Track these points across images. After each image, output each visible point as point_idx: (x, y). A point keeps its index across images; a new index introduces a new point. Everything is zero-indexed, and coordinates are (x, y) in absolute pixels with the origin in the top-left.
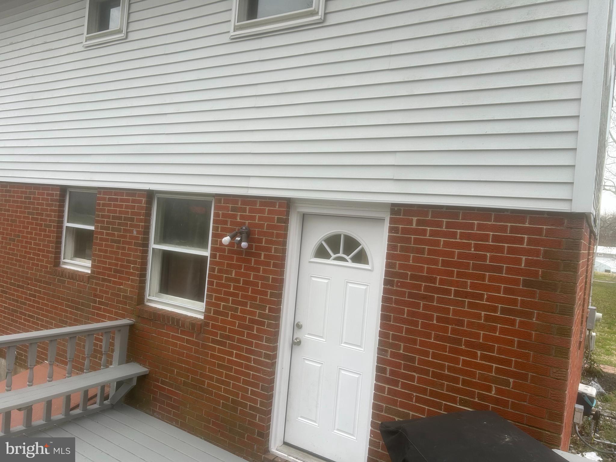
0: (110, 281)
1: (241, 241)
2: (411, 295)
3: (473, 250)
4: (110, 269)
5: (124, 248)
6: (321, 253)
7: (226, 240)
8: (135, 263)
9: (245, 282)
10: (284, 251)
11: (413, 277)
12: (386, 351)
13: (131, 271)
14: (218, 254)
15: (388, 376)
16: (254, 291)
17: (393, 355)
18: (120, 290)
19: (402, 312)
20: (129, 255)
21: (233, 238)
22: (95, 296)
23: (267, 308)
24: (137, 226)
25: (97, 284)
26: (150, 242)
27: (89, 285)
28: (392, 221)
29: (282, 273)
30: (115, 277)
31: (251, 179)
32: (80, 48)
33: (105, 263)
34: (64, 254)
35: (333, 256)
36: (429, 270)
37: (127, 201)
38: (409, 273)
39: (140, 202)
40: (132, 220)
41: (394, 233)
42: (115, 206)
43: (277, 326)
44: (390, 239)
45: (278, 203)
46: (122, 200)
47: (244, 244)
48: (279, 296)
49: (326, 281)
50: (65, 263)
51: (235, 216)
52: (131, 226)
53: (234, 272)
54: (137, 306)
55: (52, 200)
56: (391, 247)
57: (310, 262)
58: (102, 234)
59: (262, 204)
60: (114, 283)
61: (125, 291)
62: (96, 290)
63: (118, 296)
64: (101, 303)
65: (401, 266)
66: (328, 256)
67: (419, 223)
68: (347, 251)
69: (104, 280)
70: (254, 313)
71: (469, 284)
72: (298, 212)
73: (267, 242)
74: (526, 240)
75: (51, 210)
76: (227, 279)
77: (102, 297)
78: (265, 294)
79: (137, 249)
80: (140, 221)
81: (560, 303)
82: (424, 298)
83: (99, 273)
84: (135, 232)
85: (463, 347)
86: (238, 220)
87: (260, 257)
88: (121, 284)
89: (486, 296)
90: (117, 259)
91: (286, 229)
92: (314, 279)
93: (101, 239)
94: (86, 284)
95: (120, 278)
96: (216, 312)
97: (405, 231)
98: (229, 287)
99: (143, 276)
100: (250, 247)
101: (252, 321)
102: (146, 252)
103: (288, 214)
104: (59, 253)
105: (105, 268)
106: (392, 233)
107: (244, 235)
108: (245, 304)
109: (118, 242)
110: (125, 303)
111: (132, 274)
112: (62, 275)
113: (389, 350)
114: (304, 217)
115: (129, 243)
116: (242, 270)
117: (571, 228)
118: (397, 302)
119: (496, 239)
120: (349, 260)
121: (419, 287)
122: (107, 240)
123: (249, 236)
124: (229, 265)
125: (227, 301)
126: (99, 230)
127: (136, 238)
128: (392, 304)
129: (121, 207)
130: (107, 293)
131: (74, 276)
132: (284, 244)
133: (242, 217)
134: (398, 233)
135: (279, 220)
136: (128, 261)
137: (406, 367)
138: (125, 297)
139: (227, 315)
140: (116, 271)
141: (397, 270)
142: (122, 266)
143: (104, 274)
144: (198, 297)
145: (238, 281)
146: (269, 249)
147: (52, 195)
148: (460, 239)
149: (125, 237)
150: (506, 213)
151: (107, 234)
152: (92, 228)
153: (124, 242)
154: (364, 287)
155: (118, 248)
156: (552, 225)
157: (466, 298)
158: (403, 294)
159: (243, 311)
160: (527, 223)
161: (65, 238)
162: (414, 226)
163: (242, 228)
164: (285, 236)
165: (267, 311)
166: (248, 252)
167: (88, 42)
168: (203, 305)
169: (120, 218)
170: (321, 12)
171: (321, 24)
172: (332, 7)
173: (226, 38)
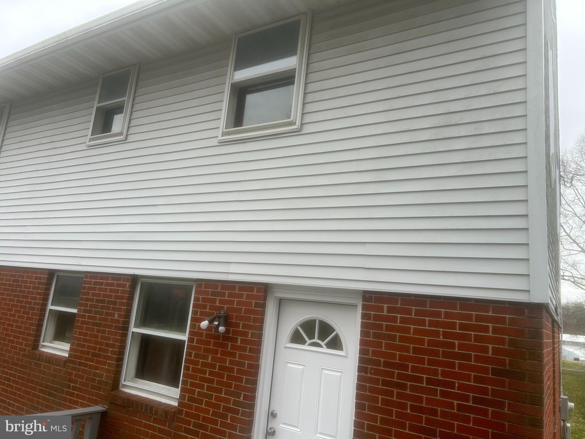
0: (86, 365)
1: (218, 326)
2: (385, 383)
3: (441, 337)
4: (88, 353)
5: (104, 332)
6: (297, 338)
7: (204, 324)
8: (113, 346)
9: (221, 368)
10: (260, 336)
11: (386, 364)
13: (109, 354)
14: (196, 338)
16: (229, 377)
18: (95, 374)
19: (376, 400)
20: (109, 339)
21: (211, 322)
22: (70, 380)
23: (242, 395)
24: (119, 310)
25: (73, 368)
26: (130, 325)
27: (64, 369)
28: (364, 307)
29: (257, 359)
30: (92, 360)
31: (232, 265)
32: (83, 147)
33: (83, 346)
34: (44, 337)
35: (309, 341)
36: (401, 357)
37: (112, 285)
38: (382, 360)
39: (124, 286)
40: (115, 303)
41: (367, 319)
42: (100, 289)
43: (251, 415)
44: (364, 325)
45: (256, 289)
46: (107, 284)
47: (222, 329)
48: (255, 382)
49: (302, 367)
50: (44, 346)
51: (214, 301)
52: (114, 309)
53: (210, 357)
54: (111, 391)
55: (39, 283)
56: (364, 334)
57: (286, 347)
58: (84, 317)
59: (241, 289)
60: (91, 367)
61: (101, 376)
62: (71, 374)
63: (93, 380)
64: (74, 388)
65: (374, 353)
66: (303, 342)
67: (389, 310)
68: (322, 337)
69: (80, 364)
70: (227, 401)
71: (440, 372)
72: (275, 297)
73: (244, 326)
74: (491, 329)
75: (37, 293)
76: (204, 364)
77: (76, 382)
78: (240, 380)
79: (117, 333)
80: (122, 304)
81: (529, 392)
82: (398, 385)
83: (76, 357)
84: (116, 316)
86: (217, 304)
87: (237, 342)
88: (97, 368)
89: (457, 385)
90: (96, 343)
91: (263, 313)
92: (289, 365)
93: (83, 323)
94: (62, 368)
95: (97, 362)
96: (190, 399)
97: (376, 317)
98: (204, 372)
99: (120, 360)
100: (227, 331)
101: (226, 409)
102: (125, 335)
103: (265, 299)
104: (39, 336)
105: (83, 352)
106: (365, 319)
107: (222, 320)
108: (220, 391)
109: (99, 325)
110: (99, 389)
111: (109, 358)
112: (39, 359)
114: (281, 302)
115: (110, 327)
116: (219, 355)
117: (532, 318)
118: (371, 390)
119: (463, 327)
120: (324, 346)
121: (392, 375)
122: (88, 323)
123: (227, 321)
124: (206, 350)
125: (201, 387)
126: (81, 313)
127: (117, 321)
128: (366, 392)
129: (105, 290)
130: (82, 377)
131: (52, 359)
132: (261, 328)
133: (221, 302)
134: (370, 319)
135: (257, 305)
136: (107, 345)
138: (100, 382)
139: (200, 402)
140: (94, 355)
141: (370, 357)
142: (100, 350)
143: (81, 358)
144: (173, 382)
145: (214, 367)
146: (245, 334)
147: (40, 278)
148: (429, 326)
149: (106, 320)
150: (470, 302)
151: (89, 317)
152: (75, 311)
153: (105, 326)
154: (339, 374)
155: (98, 331)
156: (514, 314)
157: (438, 386)
158: (376, 381)
159: (217, 398)
160: (490, 312)
161: (47, 320)
162: (385, 313)
163: (220, 313)
164: (262, 321)
165: (242, 398)
166: (226, 337)
167: (91, 143)
168: (179, 390)
169: (103, 301)
170: (298, 123)
171: (298, 132)
172: (308, 119)
173: (215, 142)
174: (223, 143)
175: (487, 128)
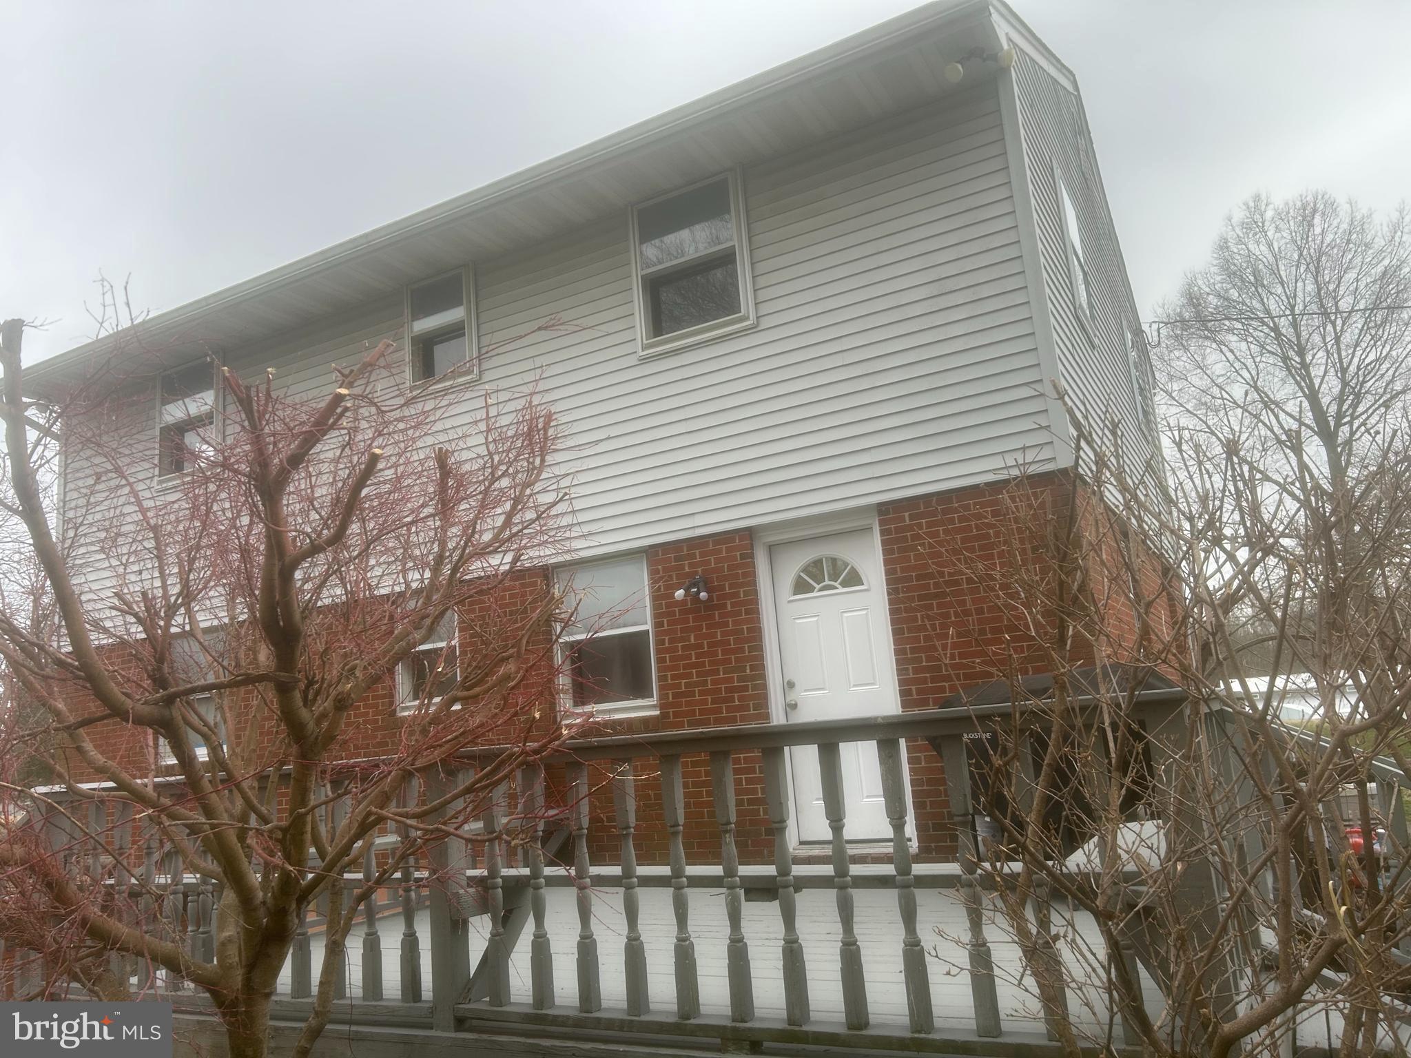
1: (698, 592)
2: (921, 598)
3: (974, 531)
6: (801, 587)
7: (679, 594)
9: (711, 645)
10: (756, 592)
11: (919, 577)
12: (907, 669)
15: (915, 697)
16: (725, 652)
17: (916, 671)
19: (915, 619)
21: (687, 590)
23: (747, 667)
28: (881, 523)
29: (758, 620)
31: (696, 516)
35: (818, 587)
36: (935, 565)
38: (914, 574)
41: (887, 535)
43: (764, 686)
45: (736, 537)
47: (703, 595)
48: (759, 648)
49: (816, 619)
50: (405, 708)
51: (682, 567)
53: (692, 636)
56: (887, 552)
57: (789, 602)
59: (716, 543)
65: (903, 570)
66: (811, 589)
67: (912, 518)
68: (834, 577)
70: (730, 680)
72: (764, 543)
73: (731, 587)
74: (1024, 508)
76: (685, 648)
78: (741, 650)
79: (538, 649)
82: (936, 596)
85: (989, 636)
86: (687, 570)
87: (726, 608)
91: (753, 565)
92: (798, 621)
96: (675, 696)
97: (899, 530)
98: (688, 657)
100: (710, 599)
101: (731, 690)
102: (551, 650)
103: (751, 547)
106: (885, 537)
107: (701, 585)
108: (717, 672)
113: (910, 667)
114: (771, 549)
116: (704, 631)
117: (1062, 485)
118: (907, 610)
119: (995, 513)
120: (839, 586)
121: (927, 587)
123: (706, 585)
124: (685, 630)
125: (689, 675)
128: (901, 614)
132: (754, 583)
133: (691, 566)
134: (891, 534)
135: (743, 556)
137: (933, 680)
139: (692, 694)
141: (899, 575)
145: (701, 646)
146: (735, 595)
148: (959, 523)
150: (999, 486)
154: (864, 612)
156: (1045, 486)
158: (911, 599)
159: (714, 682)
160: (1021, 491)
162: (907, 522)
163: (695, 578)
164: (753, 574)
165: (748, 671)
166: (708, 605)
167: (414, 393)
168: (654, 698)
170: (752, 316)
171: (754, 329)
172: (764, 309)
173: (633, 360)
174: (645, 360)
175: (986, 291)
